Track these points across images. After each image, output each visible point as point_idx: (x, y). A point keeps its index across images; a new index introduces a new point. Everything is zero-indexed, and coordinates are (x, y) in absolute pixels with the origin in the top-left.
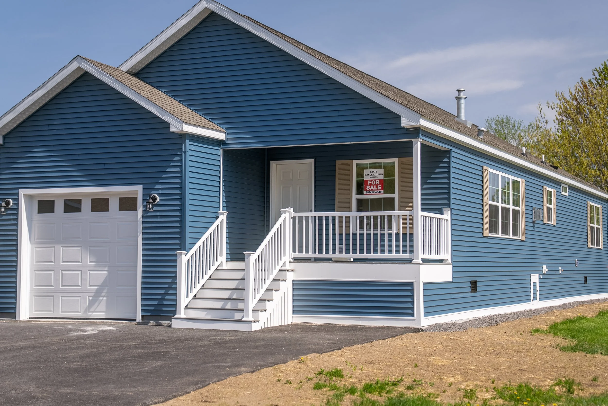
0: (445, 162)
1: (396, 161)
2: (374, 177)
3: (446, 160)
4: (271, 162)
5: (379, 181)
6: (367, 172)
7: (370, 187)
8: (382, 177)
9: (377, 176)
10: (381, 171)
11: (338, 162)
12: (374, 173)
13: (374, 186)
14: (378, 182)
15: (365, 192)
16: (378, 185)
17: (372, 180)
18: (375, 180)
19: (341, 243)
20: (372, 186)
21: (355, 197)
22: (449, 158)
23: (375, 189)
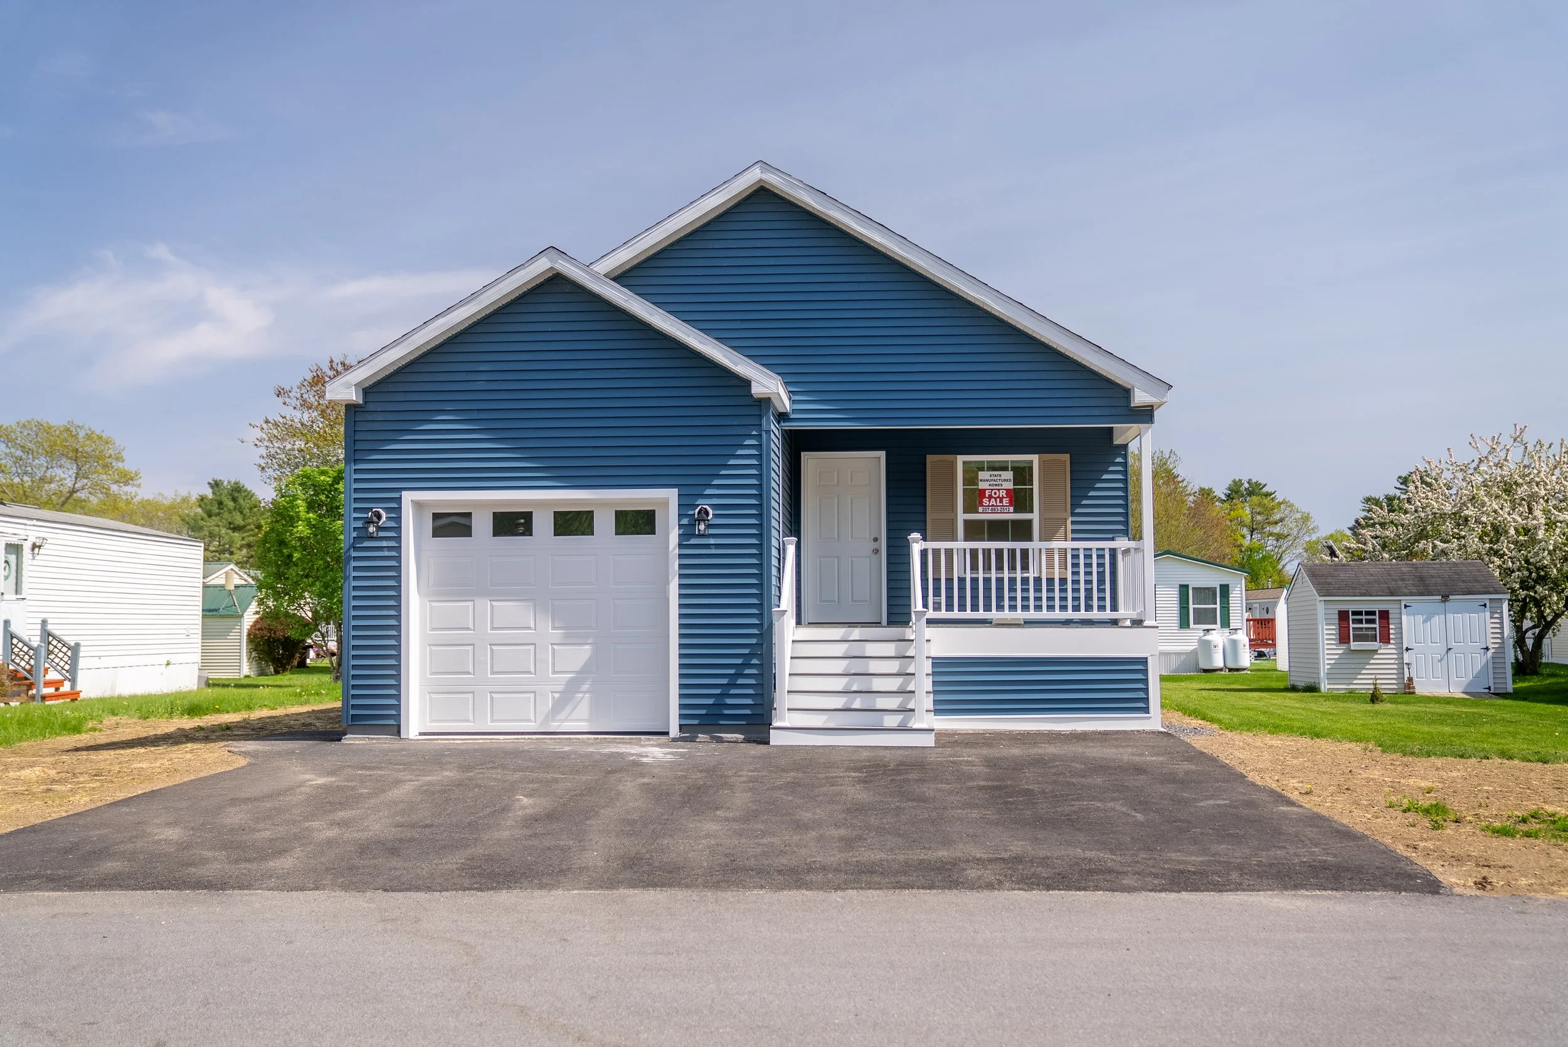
0: (1119, 464)
1: (1035, 458)
2: (996, 485)
3: (1119, 460)
4: (802, 454)
5: (1005, 492)
6: (982, 475)
7: (989, 501)
8: (1010, 485)
9: (1001, 482)
10: (1009, 475)
11: (930, 458)
12: (996, 478)
13: (996, 499)
14: (1003, 493)
15: (981, 509)
16: (1003, 497)
17: (992, 490)
18: (999, 490)
19: (937, 593)
20: (993, 500)
21: (961, 517)
22: (1125, 457)
23: (998, 504)
